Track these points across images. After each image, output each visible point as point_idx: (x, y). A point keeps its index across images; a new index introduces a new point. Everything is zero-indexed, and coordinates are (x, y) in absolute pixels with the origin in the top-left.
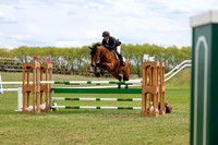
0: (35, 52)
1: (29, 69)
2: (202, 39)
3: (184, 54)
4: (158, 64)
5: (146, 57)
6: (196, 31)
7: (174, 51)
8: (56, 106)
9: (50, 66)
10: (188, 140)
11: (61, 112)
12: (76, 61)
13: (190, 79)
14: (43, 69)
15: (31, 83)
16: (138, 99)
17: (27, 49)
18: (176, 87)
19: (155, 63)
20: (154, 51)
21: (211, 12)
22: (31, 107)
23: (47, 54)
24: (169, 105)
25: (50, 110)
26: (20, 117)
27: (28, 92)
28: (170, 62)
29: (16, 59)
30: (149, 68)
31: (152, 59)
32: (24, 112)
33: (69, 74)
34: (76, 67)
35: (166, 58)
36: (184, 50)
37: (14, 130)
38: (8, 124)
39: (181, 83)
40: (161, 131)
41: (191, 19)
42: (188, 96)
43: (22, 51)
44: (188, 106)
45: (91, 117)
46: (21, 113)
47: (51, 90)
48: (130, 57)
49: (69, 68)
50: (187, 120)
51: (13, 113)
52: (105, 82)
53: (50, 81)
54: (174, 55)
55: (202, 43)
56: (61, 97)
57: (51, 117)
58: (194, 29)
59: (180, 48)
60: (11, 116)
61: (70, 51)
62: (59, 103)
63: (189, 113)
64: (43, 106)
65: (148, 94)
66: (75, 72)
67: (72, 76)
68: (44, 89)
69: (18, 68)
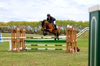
0: (17, 24)
1: (15, 31)
2: (94, 18)
3: (86, 25)
4: (74, 29)
5: (68, 26)
6: (91, 14)
7: (81, 23)
8: (27, 48)
9: (24, 30)
10: (88, 64)
11: (29, 51)
12: (36, 28)
13: (88, 36)
14: (21, 32)
15: (15, 38)
16: (64, 45)
17: (13, 22)
18: (82, 40)
19: (72, 29)
20: (72, 23)
21: (98, 6)
22: (15, 49)
23: (23, 25)
24: (79, 48)
25: (24, 50)
26: (10, 53)
27: (14, 42)
28: (79, 28)
29: (8, 27)
30: (70, 31)
31: (71, 27)
32: (12, 51)
33: (33, 33)
34: (36, 31)
35: (77, 26)
36: (86, 23)
37: (8, 59)
38: (5, 57)
39: (84, 38)
40: (75, 60)
41: (89, 8)
42: (88, 44)
43: (11, 23)
44: (88, 48)
45: (43, 53)
46: (11, 51)
47: (25, 41)
48: (61, 26)
49: (33, 31)
50: (87, 55)
51: (7, 51)
52: (49, 38)
53: (24, 37)
54: (81, 25)
55: (94, 20)
56: (29, 44)
57: (24, 53)
58: (90, 13)
59: (84, 22)
60: (6, 53)
61: (33, 23)
62: (28, 47)
63: (88, 51)
64: (21, 48)
65: (69, 43)
66: (36, 33)
67: (34, 35)
68: (21, 41)
69: (9, 31)
